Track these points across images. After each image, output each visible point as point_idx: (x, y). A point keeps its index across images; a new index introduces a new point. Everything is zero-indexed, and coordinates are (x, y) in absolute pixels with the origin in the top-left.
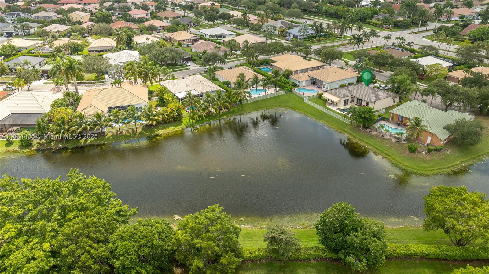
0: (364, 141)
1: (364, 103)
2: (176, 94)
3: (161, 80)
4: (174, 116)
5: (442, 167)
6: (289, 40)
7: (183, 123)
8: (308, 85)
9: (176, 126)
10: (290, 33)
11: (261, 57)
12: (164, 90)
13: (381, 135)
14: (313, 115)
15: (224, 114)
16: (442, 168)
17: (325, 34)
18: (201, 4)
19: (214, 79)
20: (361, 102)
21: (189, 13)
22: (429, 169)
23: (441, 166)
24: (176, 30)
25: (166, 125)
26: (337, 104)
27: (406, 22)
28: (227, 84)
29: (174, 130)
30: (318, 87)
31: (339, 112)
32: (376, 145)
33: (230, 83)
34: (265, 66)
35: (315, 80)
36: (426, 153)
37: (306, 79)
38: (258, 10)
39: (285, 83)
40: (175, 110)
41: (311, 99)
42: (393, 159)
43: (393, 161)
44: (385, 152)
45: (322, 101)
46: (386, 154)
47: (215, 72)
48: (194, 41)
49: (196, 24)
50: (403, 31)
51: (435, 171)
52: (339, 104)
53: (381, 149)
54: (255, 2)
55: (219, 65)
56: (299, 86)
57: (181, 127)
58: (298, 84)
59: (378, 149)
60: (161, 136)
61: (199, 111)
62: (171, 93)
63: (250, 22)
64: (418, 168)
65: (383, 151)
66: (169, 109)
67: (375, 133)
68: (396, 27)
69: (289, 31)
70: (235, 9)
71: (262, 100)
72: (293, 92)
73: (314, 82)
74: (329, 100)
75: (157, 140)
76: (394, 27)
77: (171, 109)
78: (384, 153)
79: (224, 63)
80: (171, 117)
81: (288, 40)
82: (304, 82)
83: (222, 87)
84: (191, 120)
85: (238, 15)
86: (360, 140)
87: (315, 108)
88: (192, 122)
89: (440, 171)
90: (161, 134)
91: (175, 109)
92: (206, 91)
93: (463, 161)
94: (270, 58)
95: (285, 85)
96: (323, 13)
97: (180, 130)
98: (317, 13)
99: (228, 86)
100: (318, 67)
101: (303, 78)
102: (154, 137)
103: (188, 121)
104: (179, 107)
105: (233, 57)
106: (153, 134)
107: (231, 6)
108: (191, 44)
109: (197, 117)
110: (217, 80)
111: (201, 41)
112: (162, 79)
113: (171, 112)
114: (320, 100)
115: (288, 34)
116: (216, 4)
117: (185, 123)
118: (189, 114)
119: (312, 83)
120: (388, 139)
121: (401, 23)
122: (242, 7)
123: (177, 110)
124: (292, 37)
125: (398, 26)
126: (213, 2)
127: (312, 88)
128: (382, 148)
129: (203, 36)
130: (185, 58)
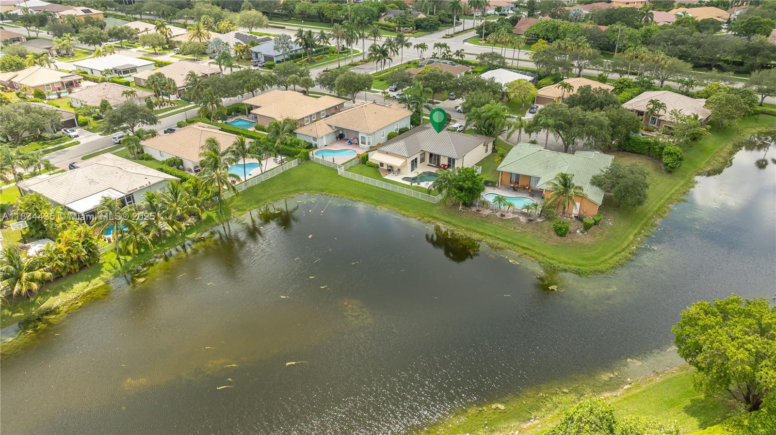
0: (475, 231)
1: (444, 161)
2: (70, 206)
3: (20, 177)
4: (79, 258)
5: (616, 251)
6: (259, 65)
7: (103, 269)
8: (332, 143)
9: (89, 280)
10: (256, 54)
11: (226, 101)
12: (36, 203)
13: (498, 214)
14: (365, 197)
15: (191, 229)
16: (616, 254)
17: (317, 49)
18: (61, 13)
19: (141, 157)
20: (439, 160)
21: (38, 32)
22: (601, 259)
23: (613, 250)
24: (20, 67)
25: (62, 283)
26: (399, 170)
27: (433, 21)
28: (176, 164)
29: (86, 290)
30: (351, 143)
31: (409, 183)
32: (499, 234)
33: (182, 161)
34: (237, 118)
35: (341, 132)
36: (582, 232)
37: (327, 132)
38: (181, 17)
39: (291, 145)
40: (80, 244)
41: (349, 166)
42: (539, 254)
43: (540, 258)
44: (519, 243)
45: (371, 169)
46: (523, 248)
47: (142, 143)
48: (70, 85)
49: (64, 52)
50: (432, 35)
51: (610, 261)
52: (402, 170)
53: (510, 240)
54: (169, 4)
55: (147, 128)
56: (316, 147)
57: (102, 279)
58: (314, 143)
59: (506, 241)
60: (59, 313)
61: (135, 234)
62: (57, 204)
63: (174, 39)
64: (584, 263)
65: (516, 243)
66: (63, 242)
67: (487, 212)
68: (419, 29)
69: (254, 49)
70: (136, 19)
71: (258, 185)
72: (312, 159)
73: (341, 136)
74: (382, 165)
75: (50, 324)
76: (416, 29)
77: (67, 243)
78: (518, 246)
79: (154, 121)
80: (72, 262)
81: (257, 66)
82: (324, 138)
83: (166, 172)
84: (121, 257)
85: (147, 30)
86: (468, 229)
87: (363, 184)
88: (125, 260)
89: (616, 258)
90: (57, 308)
91: (78, 241)
92: (137, 186)
93: (636, 234)
94: (245, 102)
95: (293, 149)
96: (298, 16)
97: (101, 287)
98: (287, 16)
99: (178, 168)
100: (336, 106)
101: (321, 131)
102: (39, 320)
103: (114, 260)
104: (86, 235)
105: (164, 107)
106: (34, 311)
107: (124, 14)
108: (65, 91)
109: (134, 248)
110: (149, 158)
111: (85, 84)
112: (20, 175)
113: (69, 251)
114: (365, 169)
115: (253, 55)
116: (94, 11)
117: (107, 266)
118: (112, 245)
119: (337, 138)
120: (513, 219)
121: (426, 23)
122: (147, 14)
123: (83, 243)
124: (263, 60)
125: (422, 28)
126: (86, 8)
127: (340, 146)
128: (511, 238)
129: (86, 73)
130: (62, 120)
